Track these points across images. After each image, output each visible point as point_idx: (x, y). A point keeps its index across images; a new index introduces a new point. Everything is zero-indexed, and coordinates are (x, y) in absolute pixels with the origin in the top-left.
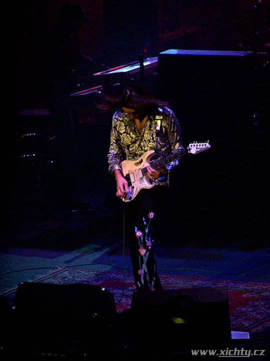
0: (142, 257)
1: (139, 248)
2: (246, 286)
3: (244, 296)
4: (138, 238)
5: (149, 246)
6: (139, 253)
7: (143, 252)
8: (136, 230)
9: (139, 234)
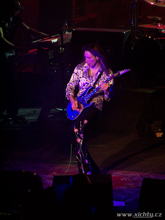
0: (78, 143)
1: (76, 138)
2: (124, 174)
3: (122, 179)
4: (76, 133)
5: (82, 137)
6: (77, 142)
7: (79, 140)
8: (75, 129)
9: (76, 130)
